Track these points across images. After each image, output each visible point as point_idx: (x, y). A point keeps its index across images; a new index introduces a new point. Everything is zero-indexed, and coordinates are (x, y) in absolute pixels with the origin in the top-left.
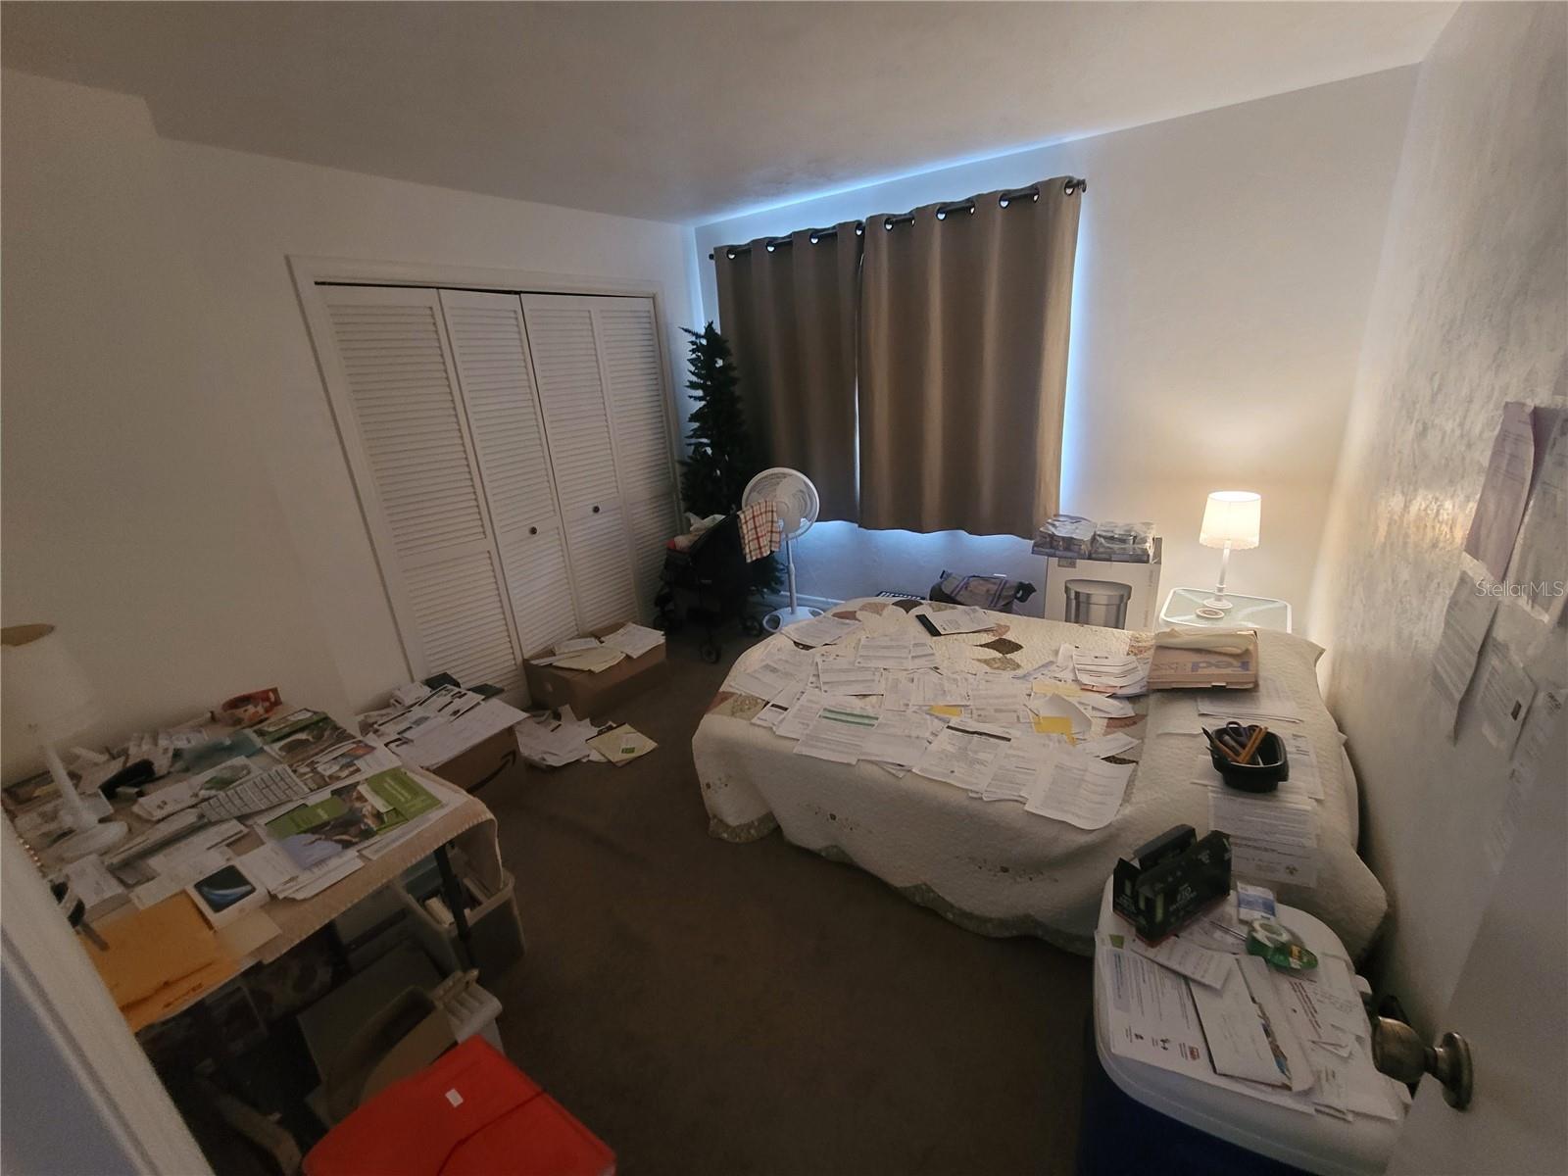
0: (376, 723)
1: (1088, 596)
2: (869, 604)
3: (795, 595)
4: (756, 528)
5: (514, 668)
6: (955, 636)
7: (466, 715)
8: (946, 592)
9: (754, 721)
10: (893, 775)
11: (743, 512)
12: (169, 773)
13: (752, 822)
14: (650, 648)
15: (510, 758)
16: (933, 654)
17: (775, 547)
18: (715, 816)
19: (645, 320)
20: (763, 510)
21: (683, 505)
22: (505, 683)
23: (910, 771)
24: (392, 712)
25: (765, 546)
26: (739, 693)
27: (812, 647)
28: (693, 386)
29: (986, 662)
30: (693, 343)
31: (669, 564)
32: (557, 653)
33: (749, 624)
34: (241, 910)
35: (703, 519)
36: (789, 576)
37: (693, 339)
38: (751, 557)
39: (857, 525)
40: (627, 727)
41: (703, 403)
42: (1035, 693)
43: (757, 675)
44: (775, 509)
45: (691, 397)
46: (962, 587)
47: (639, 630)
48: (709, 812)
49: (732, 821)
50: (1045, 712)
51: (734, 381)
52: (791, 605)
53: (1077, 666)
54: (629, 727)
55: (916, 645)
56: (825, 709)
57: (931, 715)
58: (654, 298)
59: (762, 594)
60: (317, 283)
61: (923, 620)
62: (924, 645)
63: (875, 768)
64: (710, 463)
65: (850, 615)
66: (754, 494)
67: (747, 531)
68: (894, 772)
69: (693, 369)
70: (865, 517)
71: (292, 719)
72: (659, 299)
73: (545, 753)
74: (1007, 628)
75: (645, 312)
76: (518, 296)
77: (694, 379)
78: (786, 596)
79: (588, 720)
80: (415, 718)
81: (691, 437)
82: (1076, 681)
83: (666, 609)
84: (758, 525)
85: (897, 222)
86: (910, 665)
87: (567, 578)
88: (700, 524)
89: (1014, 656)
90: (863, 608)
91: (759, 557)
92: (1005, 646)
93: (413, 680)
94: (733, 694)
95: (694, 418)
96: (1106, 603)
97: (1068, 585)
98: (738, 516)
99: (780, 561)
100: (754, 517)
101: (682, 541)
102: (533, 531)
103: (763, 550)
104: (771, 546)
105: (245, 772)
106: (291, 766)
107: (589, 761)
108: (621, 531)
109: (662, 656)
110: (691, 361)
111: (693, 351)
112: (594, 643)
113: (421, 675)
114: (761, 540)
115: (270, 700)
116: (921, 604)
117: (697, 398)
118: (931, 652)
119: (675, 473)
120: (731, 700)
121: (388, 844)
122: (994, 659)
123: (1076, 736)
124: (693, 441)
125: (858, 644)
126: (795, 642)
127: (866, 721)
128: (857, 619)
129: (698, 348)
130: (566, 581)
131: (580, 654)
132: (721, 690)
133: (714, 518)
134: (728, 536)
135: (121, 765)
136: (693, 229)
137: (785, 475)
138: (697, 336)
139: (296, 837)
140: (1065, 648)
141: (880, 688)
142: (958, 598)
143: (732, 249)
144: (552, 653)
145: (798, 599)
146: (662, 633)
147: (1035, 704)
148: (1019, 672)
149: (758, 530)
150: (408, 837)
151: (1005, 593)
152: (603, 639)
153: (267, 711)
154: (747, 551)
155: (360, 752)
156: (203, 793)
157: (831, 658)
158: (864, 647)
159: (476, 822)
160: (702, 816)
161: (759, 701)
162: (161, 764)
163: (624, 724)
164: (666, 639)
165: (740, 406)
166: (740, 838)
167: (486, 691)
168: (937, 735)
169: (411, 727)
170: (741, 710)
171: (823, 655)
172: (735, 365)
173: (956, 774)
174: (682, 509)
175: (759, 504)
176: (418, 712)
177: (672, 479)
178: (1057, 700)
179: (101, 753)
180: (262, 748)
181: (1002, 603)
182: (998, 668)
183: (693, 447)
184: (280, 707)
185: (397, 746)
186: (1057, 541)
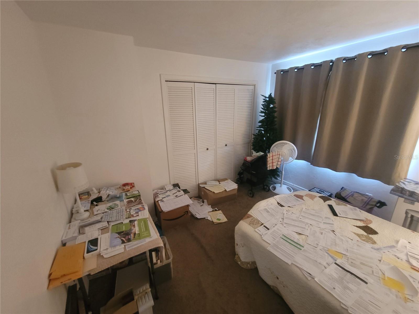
0: (158, 193)
2: (309, 194)
3: (283, 180)
4: (273, 159)
5: (196, 185)
6: (345, 218)
7: (179, 197)
8: (343, 196)
9: (256, 230)
10: (306, 277)
11: (269, 154)
12: (105, 200)
13: (249, 262)
14: (233, 189)
15: (186, 213)
16: (333, 224)
17: (278, 166)
18: (237, 255)
19: (251, 92)
20: (276, 154)
21: (252, 147)
22: (190, 191)
23: (314, 278)
24: (164, 191)
25: (275, 166)
26: (254, 216)
27: (284, 206)
28: (262, 112)
29: (358, 235)
30: (264, 99)
31: (244, 164)
32: (207, 184)
33: (265, 187)
34: (92, 255)
35: (257, 153)
36: (282, 175)
37: (264, 98)
38: (269, 168)
39: (310, 163)
40: (220, 211)
41: (264, 118)
42: (384, 261)
43: (261, 212)
44: (280, 154)
45: (260, 116)
46: (350, 196)
47: (231, 182)
48: (236, 252)
49: (243, 259)
50: (388, 274)
51: (275, 112)
52: (280, 183)
53: (409, 253)
54: (221, 211)
55: (326, 218)
56: (283, 235)
57: (328, 254)
58: (255, 85)
59: (271, 178)
60: (166, 81)
61: (331, 207)
62: (329, 218)
63: (298, 270)
64: (262, 136)
65: (300, 197)
66: (275, 148)
67: (269, 160)
68: (306, 275)
69: (262, 107)
70: (314, 161)
71: (134, 193)
72: (256, 86)
73: (197, 212)
74: (371, 222)
75: (251, 89)
76: (215, 85)
77: (262, 110)
78: (280, 180)
79: (211, 206)
80: (166, 195)
81: (258, 127)
82: (408, 261)
83: (241, 176)
84: (273, 158)
85: (348, 60)
86: (323, 226)
87: (214, 163)
88: (256, 154)
89: (373, 237)
90: (307, 195)
91: (272, 169)
92: (369, 231)
93: (170, 184)
94: (252, 216)
95: (260, 122)
97: (408, 211)
98: (267, 155)
99: (279, 169)
100: (273, 156)
101: (249, 159)
102: (207, 149)
103: (274, 167)
104: (277, 166)
105: (117, 206)
106: (126, 208)
107: (207, 219)
108: (232, 152)
109: (236, 192)
110: (263, 105)
111: (264, 102)
112: (217, 183)
113: (172, 183)
114: (274, 163)
115: (132, 185)
116: (331, 200)
117: (263, 116)
118: (332, 222)
119: (251, 137)
120: (250, 219)
121: (133, 246)
122: (362, 235)
123: (407, 296)
124: (259, 129)
125: (301, 210)
126: (278, 202)
127: (299, 246)
128: (303, 200)
129: (265, 101)
130: (214, 164)
131: (213, 186)
132: (248, 213)
133: (260, 153)
134: (263, 160)
135: (98, 195)
136: (271, 65)
137: (286, 144)
138: (266, 97)
139: (114, 234)
140: (403, 242)
141: (307, 233)
142: (348, 200)
143: (282, 71)
144: (205, 183)
145: (283, 182)
146: (237, 185)
147: (384, 267)
148: (375, 246)
149: (273, 160)
150: (138, 245)
151: (371, 203)
152: (220, 182)
153: (131, 188)
154: (268, 166)
155: (142, 209)
156: (106, 210)
157: (290, 213)
158: (304, 212)
159: (157, 246)
160: (234, 253)
161: (260, 222)
162: (104, 198)
163: (220, 210)
164: (238, 187)
165: (276, 119)
166: (244, 266)
167: (186, 191)
168: (329, 265)
169: (165, 197)
170: (253, 224)
171: (287, 211)
172: (276, 107)
173: (336, 290)
174: (252, 148)
175: (275, 152)
176: (168, 193)
177: (250, 139)
178: (395, 270)
179: (97, 190)
180: (123, 200)
181: (369, 207)
182: (364, 240)
183: (258, 130)
184: (134, 188)
185: (161, 202)
186: (405, 191)
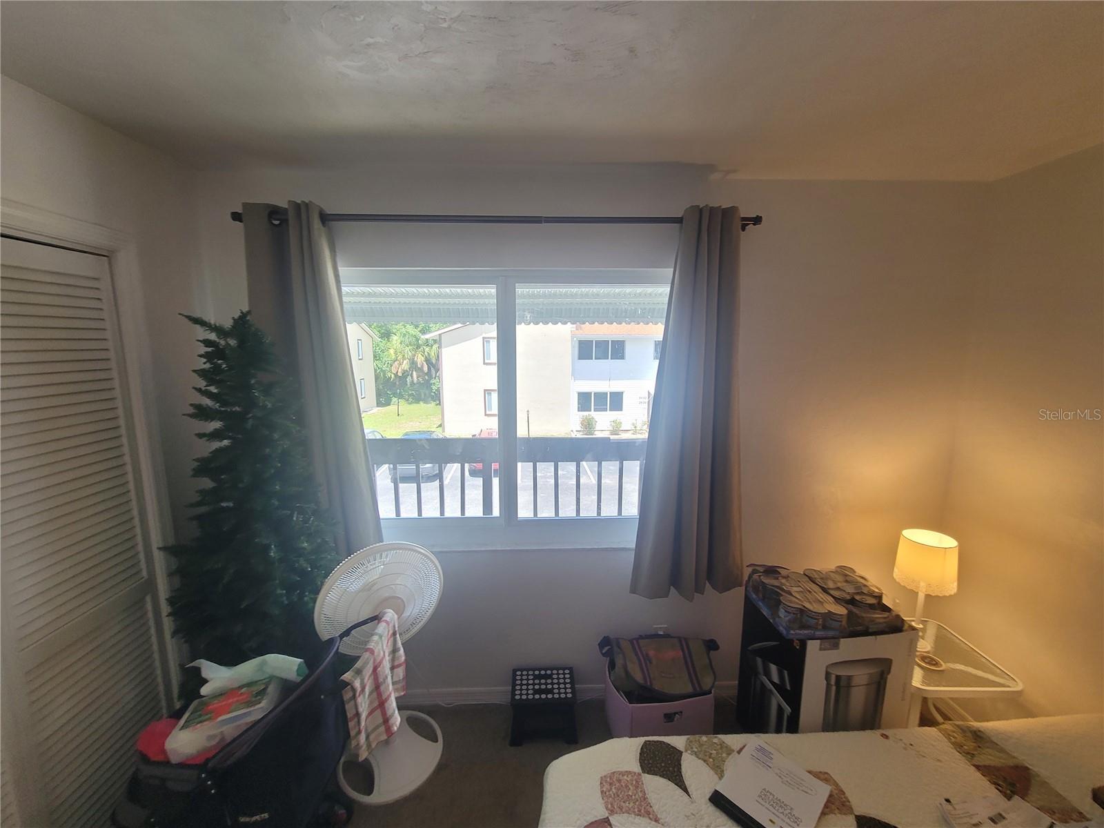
1: (849, 678)
4: (378, 687)
28: (202, 413)
30: (207, 343)
37: (208, 335)
45: (200, 436)
69: (204, 386)
77: (207, 402)
81: (199, 504)
96: (866, 683)
97: (829, 670)
100: (375, 669)
103: (390, 723)
110: (207, 375)
111: (207, 356)
114: (387, 704)
138: (217, 331)
149: (382, 688)
186: (816, 619)
